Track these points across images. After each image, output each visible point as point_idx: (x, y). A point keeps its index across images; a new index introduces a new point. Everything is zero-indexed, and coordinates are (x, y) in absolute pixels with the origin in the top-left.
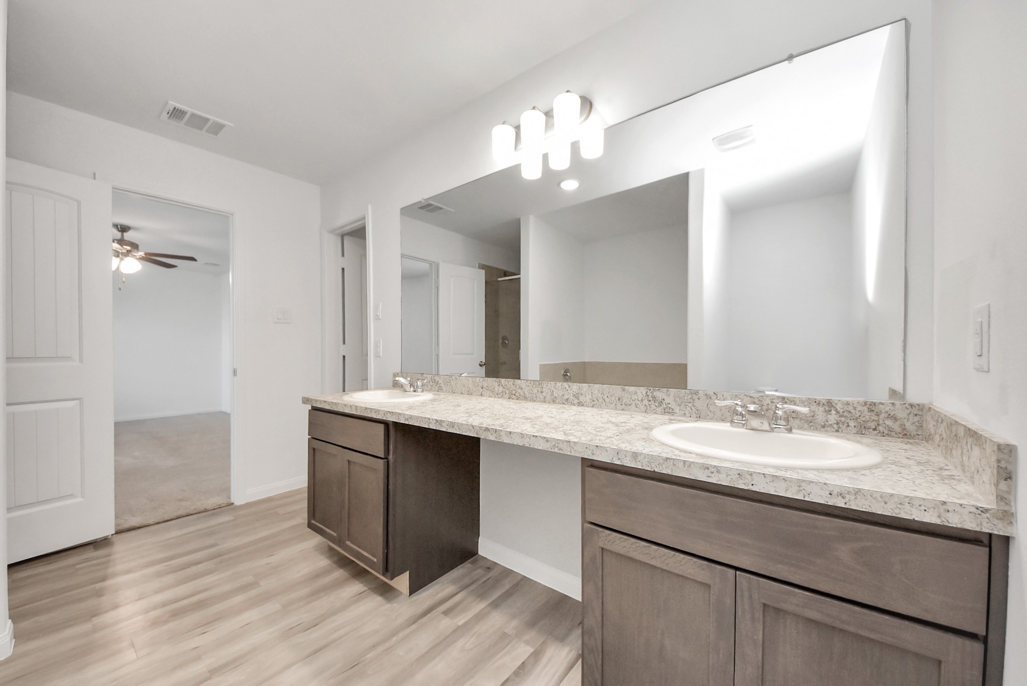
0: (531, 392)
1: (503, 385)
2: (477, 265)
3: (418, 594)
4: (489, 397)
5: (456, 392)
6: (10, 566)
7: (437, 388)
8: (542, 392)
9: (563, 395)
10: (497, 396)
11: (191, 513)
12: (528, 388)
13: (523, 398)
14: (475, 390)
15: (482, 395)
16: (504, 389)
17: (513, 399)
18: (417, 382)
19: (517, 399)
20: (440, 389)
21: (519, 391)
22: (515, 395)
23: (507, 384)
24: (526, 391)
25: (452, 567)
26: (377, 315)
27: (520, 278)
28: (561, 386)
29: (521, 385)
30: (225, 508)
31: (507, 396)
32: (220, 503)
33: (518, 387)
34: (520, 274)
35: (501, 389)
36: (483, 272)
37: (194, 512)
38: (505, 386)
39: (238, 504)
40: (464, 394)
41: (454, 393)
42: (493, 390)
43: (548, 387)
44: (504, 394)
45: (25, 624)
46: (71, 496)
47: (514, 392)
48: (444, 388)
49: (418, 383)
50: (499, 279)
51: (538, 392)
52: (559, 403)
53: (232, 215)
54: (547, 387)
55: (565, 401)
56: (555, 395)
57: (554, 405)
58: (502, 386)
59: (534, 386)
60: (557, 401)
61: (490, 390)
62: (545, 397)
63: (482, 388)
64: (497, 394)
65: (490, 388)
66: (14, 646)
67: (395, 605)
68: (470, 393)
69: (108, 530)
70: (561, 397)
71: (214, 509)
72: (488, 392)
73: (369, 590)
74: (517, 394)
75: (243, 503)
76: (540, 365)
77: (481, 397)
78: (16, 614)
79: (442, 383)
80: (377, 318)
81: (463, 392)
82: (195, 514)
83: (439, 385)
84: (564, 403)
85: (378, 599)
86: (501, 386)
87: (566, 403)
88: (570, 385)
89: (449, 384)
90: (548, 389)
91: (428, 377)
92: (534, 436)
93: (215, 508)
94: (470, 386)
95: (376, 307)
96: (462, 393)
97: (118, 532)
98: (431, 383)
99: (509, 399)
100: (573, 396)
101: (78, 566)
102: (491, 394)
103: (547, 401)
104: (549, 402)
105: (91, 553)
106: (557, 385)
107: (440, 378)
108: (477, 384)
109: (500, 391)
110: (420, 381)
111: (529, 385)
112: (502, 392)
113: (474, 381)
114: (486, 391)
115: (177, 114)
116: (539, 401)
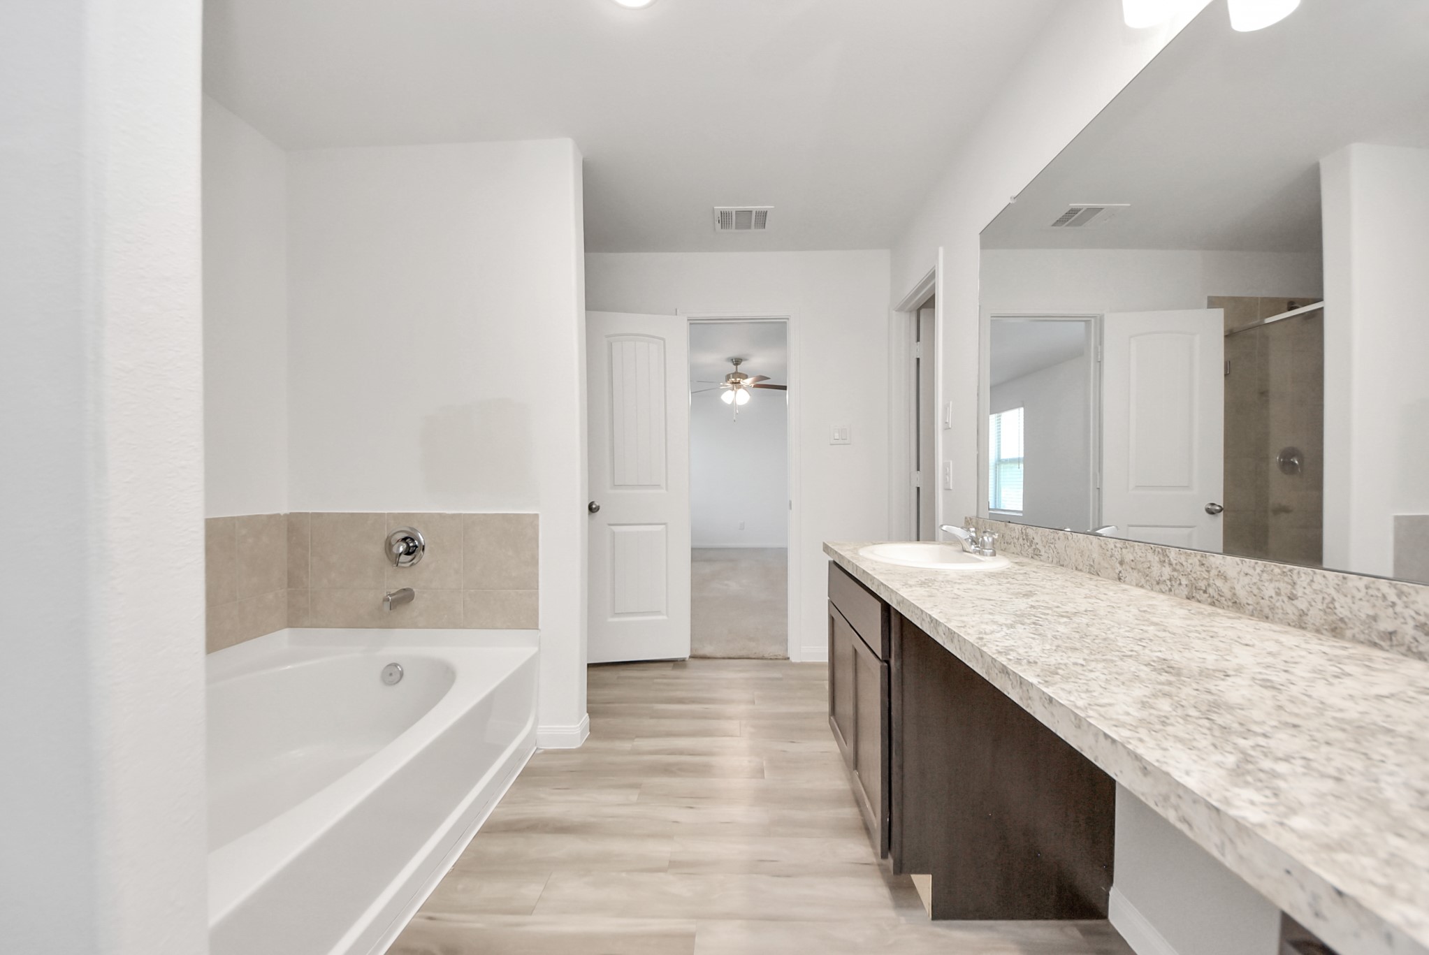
0: (1256, 591)
1: (1174, 562)
2: (1206, 302)
3: (948, 927)
4: (1137, 585)
5: (1065, 563)
6: (590, 666)
7: (1030, 550)
8: (1292, 598)
9: (1375, 618)
10: (1157, 587)
11: (751, 656)
12: (1246, 580)
13: (1230, 604)
14: (1106, 565)
15: (1120, 579)
16: (1175, 574)
17: (1199, 601)
18: (982, 537)
19: (1213, 604)
20: (1036, 554)
21: (1219, 583)
22: (1205, 592)
23: (1183, 559)
24: (1238, 587)
25: (1036, 914)
26: (946, 423)
27: (1322, 309)
28: (1367, 587)
29: (1222, 570)
30: (781, 661)
31: (1185, 592)
32: (777, 654)
33: (1214, 572)
34: (1321, 300)
35: (1167, 571)
36: (1219, 314)
37: (754, 657)
38: (1178, 567)
39: (793, 661)
40: (1081, 570)
41: (1063, 566)
42: (1147, 571)
43: (1315, 586)
44: (1176, 585)
45: (601, 721)
46: (658, 613)
47: (1202, 584)
48: (1043, 553)
49: (985, 538)
50: (1268, 320)
51: (1278, 594)
52: (1354, 639)
53: (788, 319)
54: (1309, 584)
55: (1382, 638)
56: (1342, 612)
57: (1333, 642)
58: (1170, 564)
59: (1265, 576)
60: (1349, 633)
61: (1139, 571)
62: (1303, 614)
63: (1121, 563)
64: (1158, 583)
65: (1140, 566)
66: (587, 739)
67: (903, 920)
68: (1094, 571)
69: (684, 653)
70: (1363, 623)
71: (771, 659)
72: (1135, 574)
73: (877, 867)
74: (1211, 590)
75: (798, 661)
76: (1397, 518)
77: (1118, 583)
78: (593, 710)
79: (1040, 543)
80: (947, 428)
81: (1080, 567)
82: (754, 659)
83: (1034, 547)
84: (1375, 645)
85: (883, 892)
86: (1167, 565)
87: (1385, 644)
88: (1405, 589)
89: (1052, 546)
90: (1315, 592)
91: (1016, 528)
92: (1106, 736)
93: (772, 657)
94: (1095, 555)
95: (946, 408)
96: (1076, 569)
97: (692, 657)
98: (1021, 540)
99: (1188, 598)
100: (1416, 627)
101: (656, 681)
102: (1143, 581)
103: (1310, 626)
104: (1318, 631)
105: (668, 671)
106: (1350, 584)
107: (1037, 533)
108: (1109, 553)
109: (1166, 577)
110: (987, 534)
111: (1251, 571)
112: (1170, 580)
113: (1104, 546)
114: (1130, 570)
115: (725, 219)
116: (1281, 621)
